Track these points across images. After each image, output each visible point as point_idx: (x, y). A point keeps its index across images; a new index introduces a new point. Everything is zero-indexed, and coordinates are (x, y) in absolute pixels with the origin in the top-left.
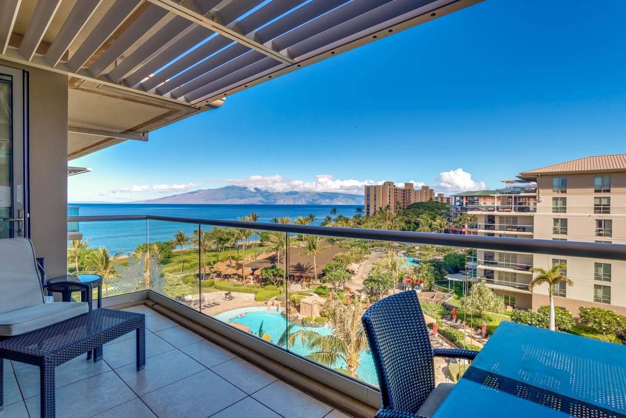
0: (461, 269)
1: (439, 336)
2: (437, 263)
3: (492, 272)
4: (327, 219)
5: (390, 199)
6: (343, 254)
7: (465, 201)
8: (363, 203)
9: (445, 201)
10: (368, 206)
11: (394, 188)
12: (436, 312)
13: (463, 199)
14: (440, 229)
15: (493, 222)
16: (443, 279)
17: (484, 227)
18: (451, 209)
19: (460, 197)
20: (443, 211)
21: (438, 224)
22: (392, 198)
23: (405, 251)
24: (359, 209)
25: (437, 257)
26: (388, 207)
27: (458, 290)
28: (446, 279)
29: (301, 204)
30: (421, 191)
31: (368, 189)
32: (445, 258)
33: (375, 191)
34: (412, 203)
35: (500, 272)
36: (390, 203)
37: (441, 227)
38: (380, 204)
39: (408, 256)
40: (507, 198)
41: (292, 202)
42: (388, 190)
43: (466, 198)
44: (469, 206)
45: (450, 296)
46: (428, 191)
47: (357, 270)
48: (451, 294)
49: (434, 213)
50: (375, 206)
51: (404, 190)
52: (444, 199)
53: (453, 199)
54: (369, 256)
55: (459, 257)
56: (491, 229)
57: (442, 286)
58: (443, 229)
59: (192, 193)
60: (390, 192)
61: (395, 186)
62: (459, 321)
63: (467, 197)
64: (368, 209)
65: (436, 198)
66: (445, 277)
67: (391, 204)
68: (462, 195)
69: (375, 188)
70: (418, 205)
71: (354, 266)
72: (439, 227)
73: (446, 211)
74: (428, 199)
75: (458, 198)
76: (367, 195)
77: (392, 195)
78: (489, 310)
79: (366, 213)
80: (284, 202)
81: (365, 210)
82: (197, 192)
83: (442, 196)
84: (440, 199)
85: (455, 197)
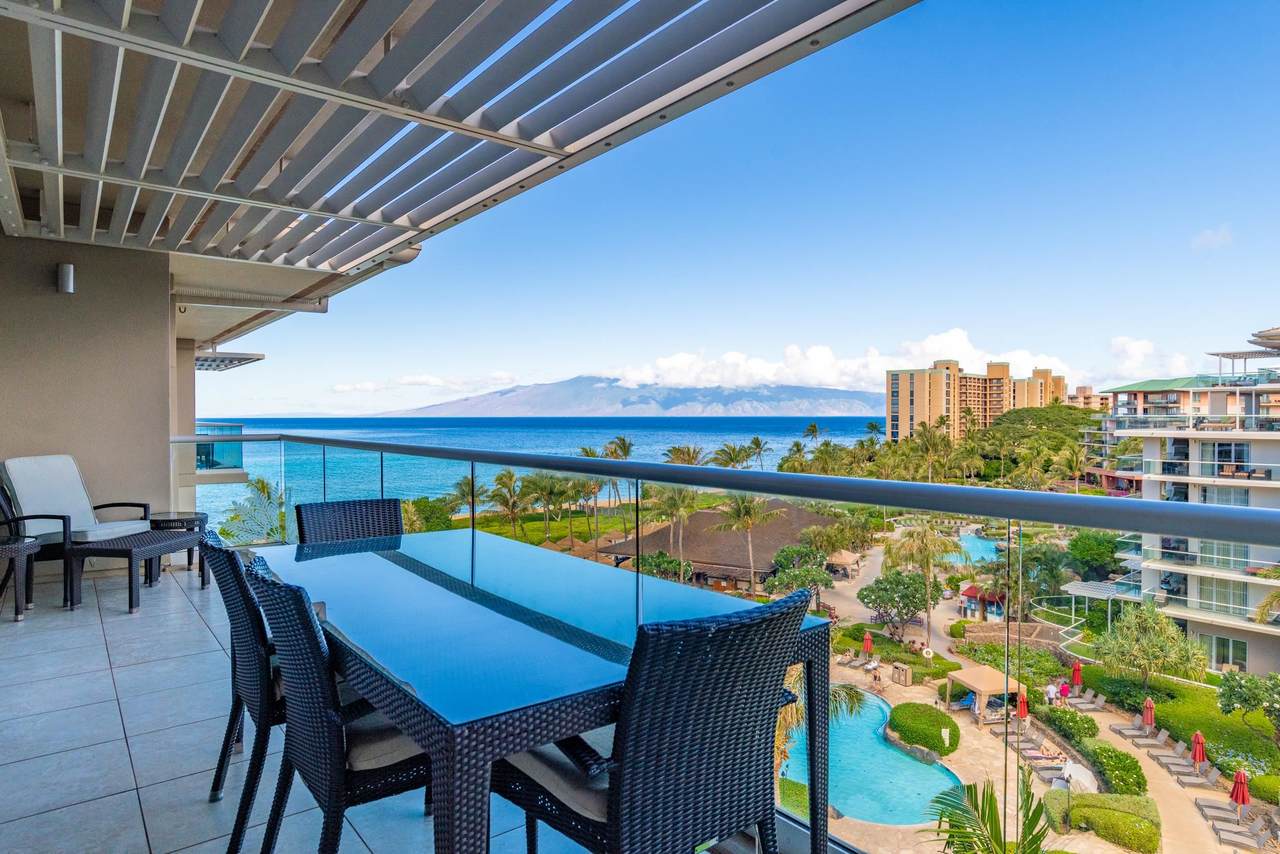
0: (1114, 572)
1: (1032, 723)
2: (1044, 553)
3: (1184, 578)
4: (795, 449)
5: (948, 402)
6: (820, 528)
7: (1140, 404)
8: (883, 412)
9: (1096, 405)
10: (895, 419)
11: (961, 375)
12: (1033, 669)
13: (1135, 398)
14: (1069, 473)
15: (1187, 457)
16: (1060, 593)
17: (1159, 469)
18: (1103, 424)
19: (1129, 393)
20: (1083, 430)
21: (1064, 462)
22: (955, 399)
23: (980, 526)
24: (874, 426)
25: (1057, 541)
26: (943, 421)
27: (1097, 622)
28: (1066, 592)
29: (743, 415)
30: (1030, 383)
31: (894, 377)
32: (1074, 545)
33: (912, 383)
34: (1005, 410)
35: (1202, 580)
36: (948, 410)
37: (1071, 468)
38: (925, 414)
39: (987, 538)
40: (1225, 395)
41: (721, 411)
42: (944, 381)
43: (1145, 397)
44: (1153, 416)
45: (1073, 634)
46: (1050, 380)
47: (855, 567)
48: (1076, 628)
49: (1062, 435)
50: (912, 419)
51: (986, 380)
52: (1093, 400)
53: (1111, 400)
54: (888, 534)
55: (1109, 542)
56: (1180, 473)
57: (1059, 611)
58: (1078, 474)
59: (503, 393)
60: (948, 385)
61: (960, 370)
62: (1090, 693)
63: (1146, 394)
64: (895, 426)
65: (1072, 398)
66: (1062, 588)
67: (951, 414)
68: (1135, 389)
69: (912, 375)
70: (1019, 416)
71: (845, 558)
72: (1065, 469)
73: (1093, 430)
74: (1049, 400)
75: (1123, 398)
76: (893, 392)
77: (955, 392)
78: (1164, 669)
79: (889, 433)
80: (703, 411)
81: (888, 429)
82: (512, 390)
83: (1088, 394)
84: (1081, 399)
85: (1116, 394)
